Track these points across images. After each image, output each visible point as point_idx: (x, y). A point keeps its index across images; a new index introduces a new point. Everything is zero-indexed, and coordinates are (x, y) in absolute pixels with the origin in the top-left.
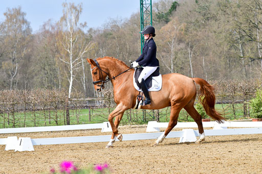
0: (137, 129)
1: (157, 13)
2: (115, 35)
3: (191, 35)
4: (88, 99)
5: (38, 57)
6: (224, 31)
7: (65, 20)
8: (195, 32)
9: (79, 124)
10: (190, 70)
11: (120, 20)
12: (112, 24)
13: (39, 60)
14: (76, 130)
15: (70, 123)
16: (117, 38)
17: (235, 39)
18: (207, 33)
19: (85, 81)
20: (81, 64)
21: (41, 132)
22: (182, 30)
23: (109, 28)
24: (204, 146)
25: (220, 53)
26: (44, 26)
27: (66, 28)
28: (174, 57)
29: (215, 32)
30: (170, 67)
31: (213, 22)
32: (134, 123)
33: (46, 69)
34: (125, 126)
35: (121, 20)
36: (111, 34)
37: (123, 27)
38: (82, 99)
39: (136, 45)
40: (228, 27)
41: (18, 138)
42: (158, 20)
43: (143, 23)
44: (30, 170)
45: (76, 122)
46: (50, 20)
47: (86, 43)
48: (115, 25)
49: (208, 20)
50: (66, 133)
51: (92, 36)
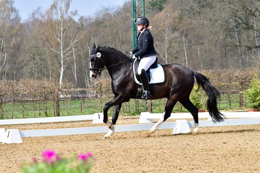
0: (129, 120)
2: (107, 23)
3: (185, 23)
4: (79, 89)
5: (28, 47)
6: (219, 19)
7: (56, 8)
8: (190, 20)
9: (70, 115)
10: (185, 60)
11: (112, 8)
12: (104, 12)
13: (28, 50)
14: (66, 122)
15: (60, 114)
16: (110, 26)
17: (231, 27)
18: (202, 21)
19: (77, 71)
20: (72, 53)
21: (30, 124)
22: (176, 18)
23: (101, 16)
24: (198, 138)
25: (216, 42)
26: (33, 14)
27: (56, 17)
28: (168, 46)
29: (211, 20)
30: (164, 56)
31: (208, 9)
32: (126, 114)
33: (36, 59)
35: (114, 8)
36: (103, 23)
37: (116, 15)
38: (72, 89)
39: (128, 33)
40: (223, 15)
41: (6, 130)
42: (151, 7)
43: (135, 11)
44: (18, 163)
45: (66, 113)
46: (39, 8)
47: (77, 32)
48: (107, 14)
49: (204, 7)
50: (55, 125)
51: (83, 25)
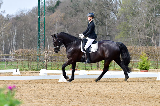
0: (34, 73)
1: (48, 7)
2: (22, 19)
3: (67, 20)
4: (5, 55)
8: (70, 19)
11: (26, 10)
12: (21, 12)
16: (24, 20)
18: (77, 19)
19: (4, 45)
20: (2, 35)
22: (62, 17)
23: (19, 14)
29: (82, 19)
31: (81, 13)
32: (32, 70)
34: (27, 72)
36: (20, 18)
37: (28, 14)
38: (2, 55)
39: (35, 25)
42: (48, 11)
43: (39, 11)
47: (5, 23)
48: (23, 13)
49: (78, 12)
51: (8, 19)
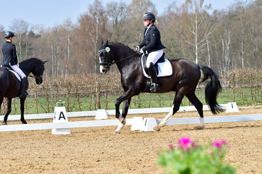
2: (240, 17)
5: (164, 40)
7: (190, 2)
12: (237, 6)
16: (242, 19)
19: (211, 63)
20: (206, 46)
21: (166, 113)
23: (234, 9)
26: (169, 8)
27: (191, 10)
32: (258, 104)
33: (172, 51)
34: (249, 107)
35: (246, 2)
36: (236, 16)
37: (248, 8)
41: (143, 119)
44: (155, 149)
46: (174, 2)
47: (211, 25)
48: (240, 7)
50: (190, 114)
51: (217, 18)
